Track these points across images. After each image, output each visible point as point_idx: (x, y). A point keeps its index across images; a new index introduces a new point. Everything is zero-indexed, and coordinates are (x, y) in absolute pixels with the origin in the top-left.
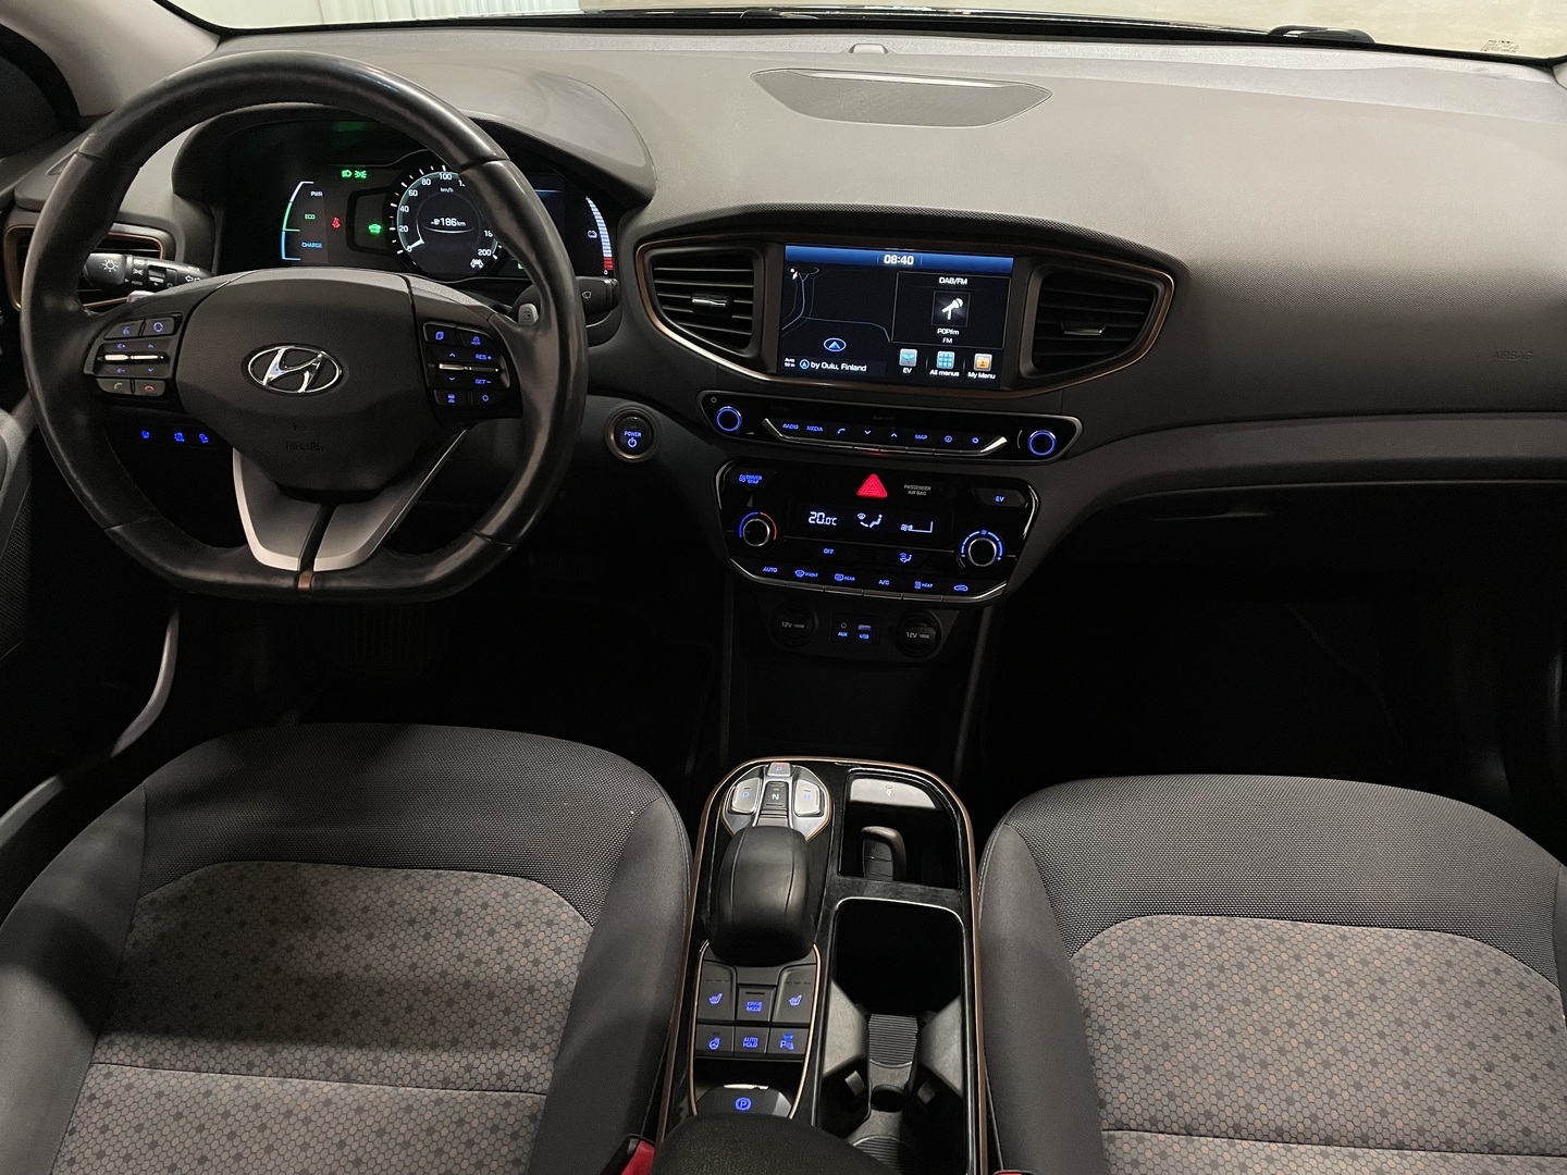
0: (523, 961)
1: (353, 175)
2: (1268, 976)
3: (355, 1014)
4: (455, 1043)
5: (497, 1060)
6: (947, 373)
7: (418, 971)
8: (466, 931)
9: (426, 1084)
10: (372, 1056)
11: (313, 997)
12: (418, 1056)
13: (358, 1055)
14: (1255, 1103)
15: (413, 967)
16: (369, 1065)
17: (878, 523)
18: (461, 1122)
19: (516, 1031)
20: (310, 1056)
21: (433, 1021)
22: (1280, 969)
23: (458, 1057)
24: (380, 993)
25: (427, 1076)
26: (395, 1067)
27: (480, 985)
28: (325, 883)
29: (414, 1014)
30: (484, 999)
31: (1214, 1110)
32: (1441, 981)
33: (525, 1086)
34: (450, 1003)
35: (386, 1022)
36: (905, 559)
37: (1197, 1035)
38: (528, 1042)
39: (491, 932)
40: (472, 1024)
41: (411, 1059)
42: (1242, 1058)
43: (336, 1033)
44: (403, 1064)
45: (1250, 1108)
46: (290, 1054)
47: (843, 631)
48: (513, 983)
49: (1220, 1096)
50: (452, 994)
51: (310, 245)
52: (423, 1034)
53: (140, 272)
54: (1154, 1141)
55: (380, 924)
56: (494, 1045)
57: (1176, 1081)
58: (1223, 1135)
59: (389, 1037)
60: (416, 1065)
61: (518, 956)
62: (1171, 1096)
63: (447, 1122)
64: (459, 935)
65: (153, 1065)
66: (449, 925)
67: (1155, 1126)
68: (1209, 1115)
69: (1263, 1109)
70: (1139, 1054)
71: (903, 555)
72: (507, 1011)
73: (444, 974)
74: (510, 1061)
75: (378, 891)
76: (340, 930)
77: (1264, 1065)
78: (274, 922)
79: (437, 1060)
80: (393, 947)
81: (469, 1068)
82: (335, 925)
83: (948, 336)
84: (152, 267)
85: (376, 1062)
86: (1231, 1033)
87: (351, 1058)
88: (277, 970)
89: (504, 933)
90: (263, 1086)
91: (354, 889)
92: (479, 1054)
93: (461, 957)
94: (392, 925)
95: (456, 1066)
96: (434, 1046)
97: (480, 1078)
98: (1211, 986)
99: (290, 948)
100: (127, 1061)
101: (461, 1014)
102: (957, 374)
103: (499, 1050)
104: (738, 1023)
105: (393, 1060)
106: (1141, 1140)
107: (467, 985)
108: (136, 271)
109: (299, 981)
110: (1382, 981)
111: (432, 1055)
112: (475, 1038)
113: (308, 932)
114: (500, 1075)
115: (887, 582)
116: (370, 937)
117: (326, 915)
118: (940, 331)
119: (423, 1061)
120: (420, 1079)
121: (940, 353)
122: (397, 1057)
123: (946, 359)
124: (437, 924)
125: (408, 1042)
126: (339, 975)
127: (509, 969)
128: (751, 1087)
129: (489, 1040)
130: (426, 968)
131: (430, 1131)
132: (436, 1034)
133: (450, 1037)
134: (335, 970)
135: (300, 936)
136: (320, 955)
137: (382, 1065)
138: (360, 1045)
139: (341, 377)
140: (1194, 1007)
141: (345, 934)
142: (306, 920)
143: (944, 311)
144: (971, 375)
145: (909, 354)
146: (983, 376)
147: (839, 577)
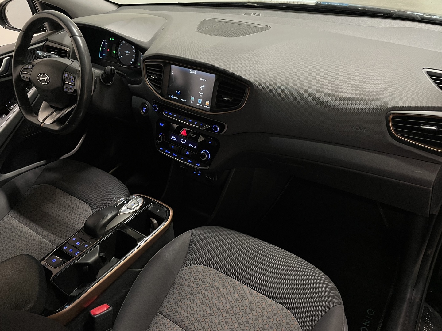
1: (112, 39)
2: (223, 294)
3: (45, 221)
4: (56, 234)
6: (200, 105)
10: (43, 230)
11: (42, 215)
14: (195, 324)
15: (59, 216)
17: (185, 142)
20: (35, 226)
21: (55, 228)
22: (227, 294)
23: (55, 237)
24: (51, 219)
27: (67, 224)
29: (54, 225)
30: (65, 227)
31: (184, 320)
32: (269, 318)
34: (60, 226)
35: (49, 225)
36: (187, 153)
37: (194, 300)
40: (61, 231)
42: (200, 311)
44: (46, 234)
45: (192, 324)
46: (32, 224)
47: (195, 172)
48: (72, 226)
49: (188, 317)
50: (62, 224)
52: (52, 230)
53: (45, 56)
54: (165, 320)
55: (60, 205)
57: (180, 309)
58: (183, 328)
59: (47, 228)
60: (48, 235)
61: (76, 221)
62: (176, 312)
63: (44, 249)
64: (70, 213)
65: (15, 218)
66: (70, 210)
67: (168, 317)
68: (182, 321)
69: (196, 326)
70: (177, 298)
71: (187, 152)
73: (63, 219)
75: (64, 198)
77: (204, 315)
78: (46, 198)
79: (51, 236)
80: (59, 211)
82: (53, 202)
83: (201, 95)
84: (48, 55)
85: (43, 232)
86: (202, 304)
87: (40, 230)
88: (40, 208)
89: (77, 215)
90: (26, 228)
91: (61, 196)
92: (58, 238)
93: (67, 217)
94: (62, 206)
95: (53, 238)
96: (52, 233)
98: (206, 290)
99: (45, 204)
100: (12, 216)
101: (60, 229)
102: (202, 106)
104: (72, 245)
106: (162, 318)
107: (65, 223)
108: (44, 56)
109: (42, 211)
110: (252, 310)
112: (59, 234)
113: (49, 202)
115: (183, 158)
116: (57, 207)
117: (54, 200)
118: (199, 93)
120: (47, 239)
121: (199, 99)
122: (46, 232)
123: (200, 101)
124: (68, 209)
125: (49, 230)
126: (48, 213)
127: (73, 223)
130: (61, 217)
132: (54, 231)
133: (56, 232)
134: (48, 211)
135: (47, 203)
136: (48, 207)
138: (42, 228)
139: (49, 82)
140: (198, 293)
141: (54, 205)
142: (50, 200)
143: (201, 87)
144: (205, 106)
145: (192, 98)
146: (207, 107)
147: (174, 154)
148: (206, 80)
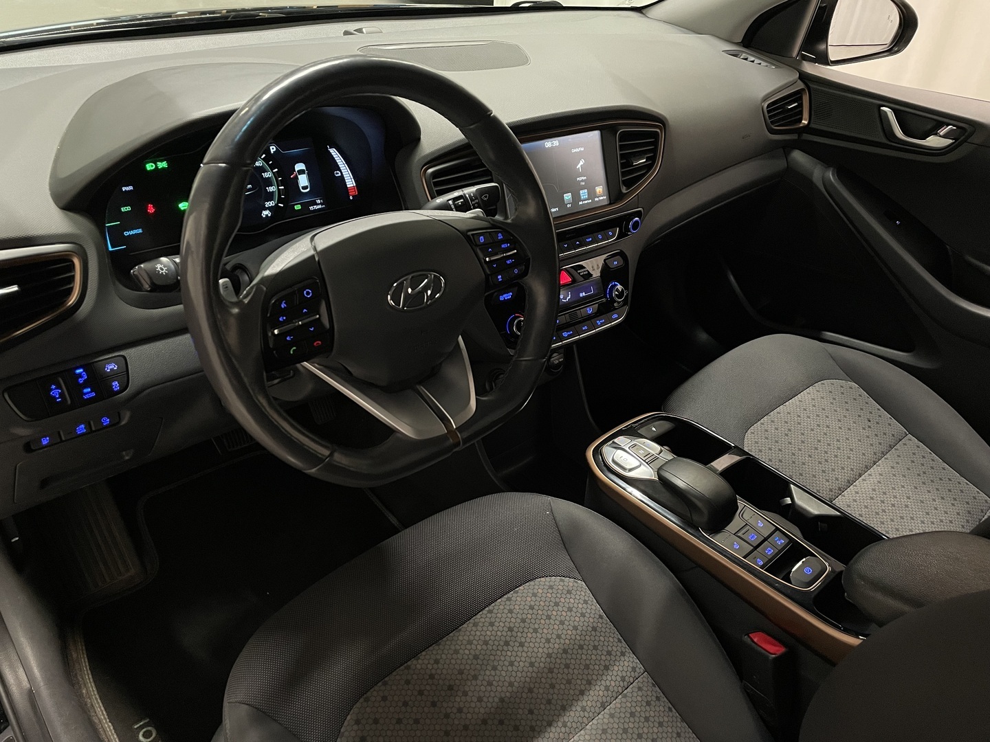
0: (577, 619)
1: (157, 167)
3: (530, 712)
5: (615, 673)
6: (586, 202)
7: (536, 665)
8: (536, 626)
9: (596, 714)
10: (560, 724)
11: (501, 722)
12: (580, 703)
13: (553, 729)
15: (532, 664)
16: (563, 730)
17: (569, 297)
18: (632, 715)
19: (609, 653)
21: (569, 682)
23: (597, 688)
24: (530, 690)
25: (593, 710)
26: (576, 719)
27: (571, 646)
28: (437, 662)
29: (557, 686)
30: (580, 651)
33: (637, 675)
34: (567, 666)
35: (549, 702)
38: (619, 654)
39: (549, 617)
40: (587, 667)
41: (579, 709)
43: (532, 729)
44: (578, 715)
48: (584, 633)
49: (828, 481)
50: (563, 661)
51: (132, 233)
52: (572, 692)
55: (492, 657)
56: (606, 668)
59: (558, 707)
60: (584, 709)
61: (572, 619)
63: (627, 720)
64: (535, 631)
66: (526, 630)
67: (841, 490)
71: (588, 309)
72: (595, 648)
73: (549, 655)
74: (621, 668)
75: (470, 642)
76: (475, 677)
78: (434, 704)
79: (590, 697)
80: (511, 664)
81: (607, 688)
82: (470, 677)
83: (582, 181)
85: (564, 725)
88: (466, 728)
89: (554, 613)
91: (456, 652)
92: (604, 678)
93: (548, 641)
94: (499, 653)
95: (601, 693)
96: (582, 693)
97: (616, 688)
99: (460, 710)
101: (577, 667)
102: (590, 201)
103: (611, 668)
104: (756, 548)
105: (572, 716)
107: (565, 651)
109: (484, 722)
111: (585, 698)
112: (596, 673)
113: (460, 693)
114: (623, 679)
115: (586, 327)
116: (495, 668)
117: (459, 677)
118: (578, 179)
119: (585, 704)
120: (591, 714)
121: (581, 192)
122: (572, 714)
123: (584, 193)
124: (519, 634)
125: (569, 702)
127: (575, 628)
128: (800, 563)
129: (602, 668)
130: (538, 660)
131: (625, 731)
132: (577, 687)
133: (584, 682)
134: (496, 700)
135: (458, 699)
136: (480, 700)
137: (569, 724)
138: (550, 724)
139: (445, 285)
141: (480, 678)
142: (450, 688)
143: (579, 166)
144: (596, 199)
145: (568, 197)
146: (601, 198)
147: (565, 334)
148: (582, 149)
